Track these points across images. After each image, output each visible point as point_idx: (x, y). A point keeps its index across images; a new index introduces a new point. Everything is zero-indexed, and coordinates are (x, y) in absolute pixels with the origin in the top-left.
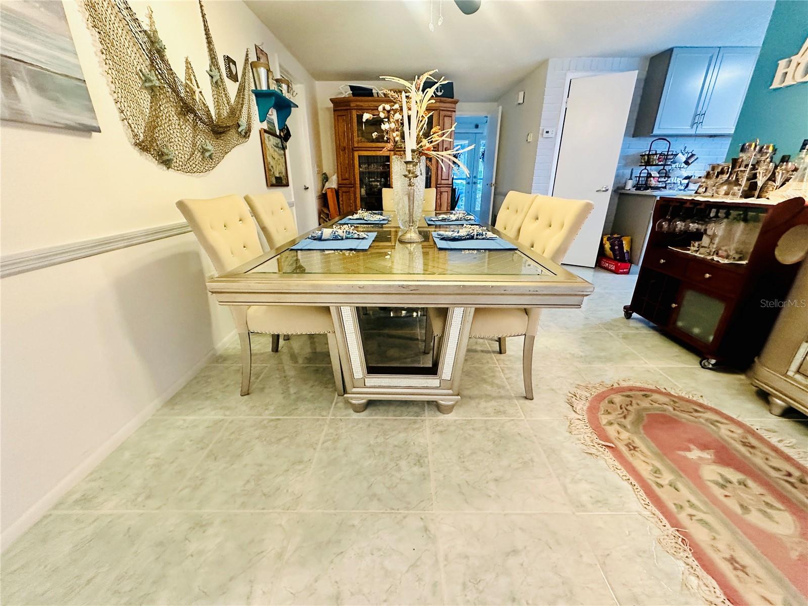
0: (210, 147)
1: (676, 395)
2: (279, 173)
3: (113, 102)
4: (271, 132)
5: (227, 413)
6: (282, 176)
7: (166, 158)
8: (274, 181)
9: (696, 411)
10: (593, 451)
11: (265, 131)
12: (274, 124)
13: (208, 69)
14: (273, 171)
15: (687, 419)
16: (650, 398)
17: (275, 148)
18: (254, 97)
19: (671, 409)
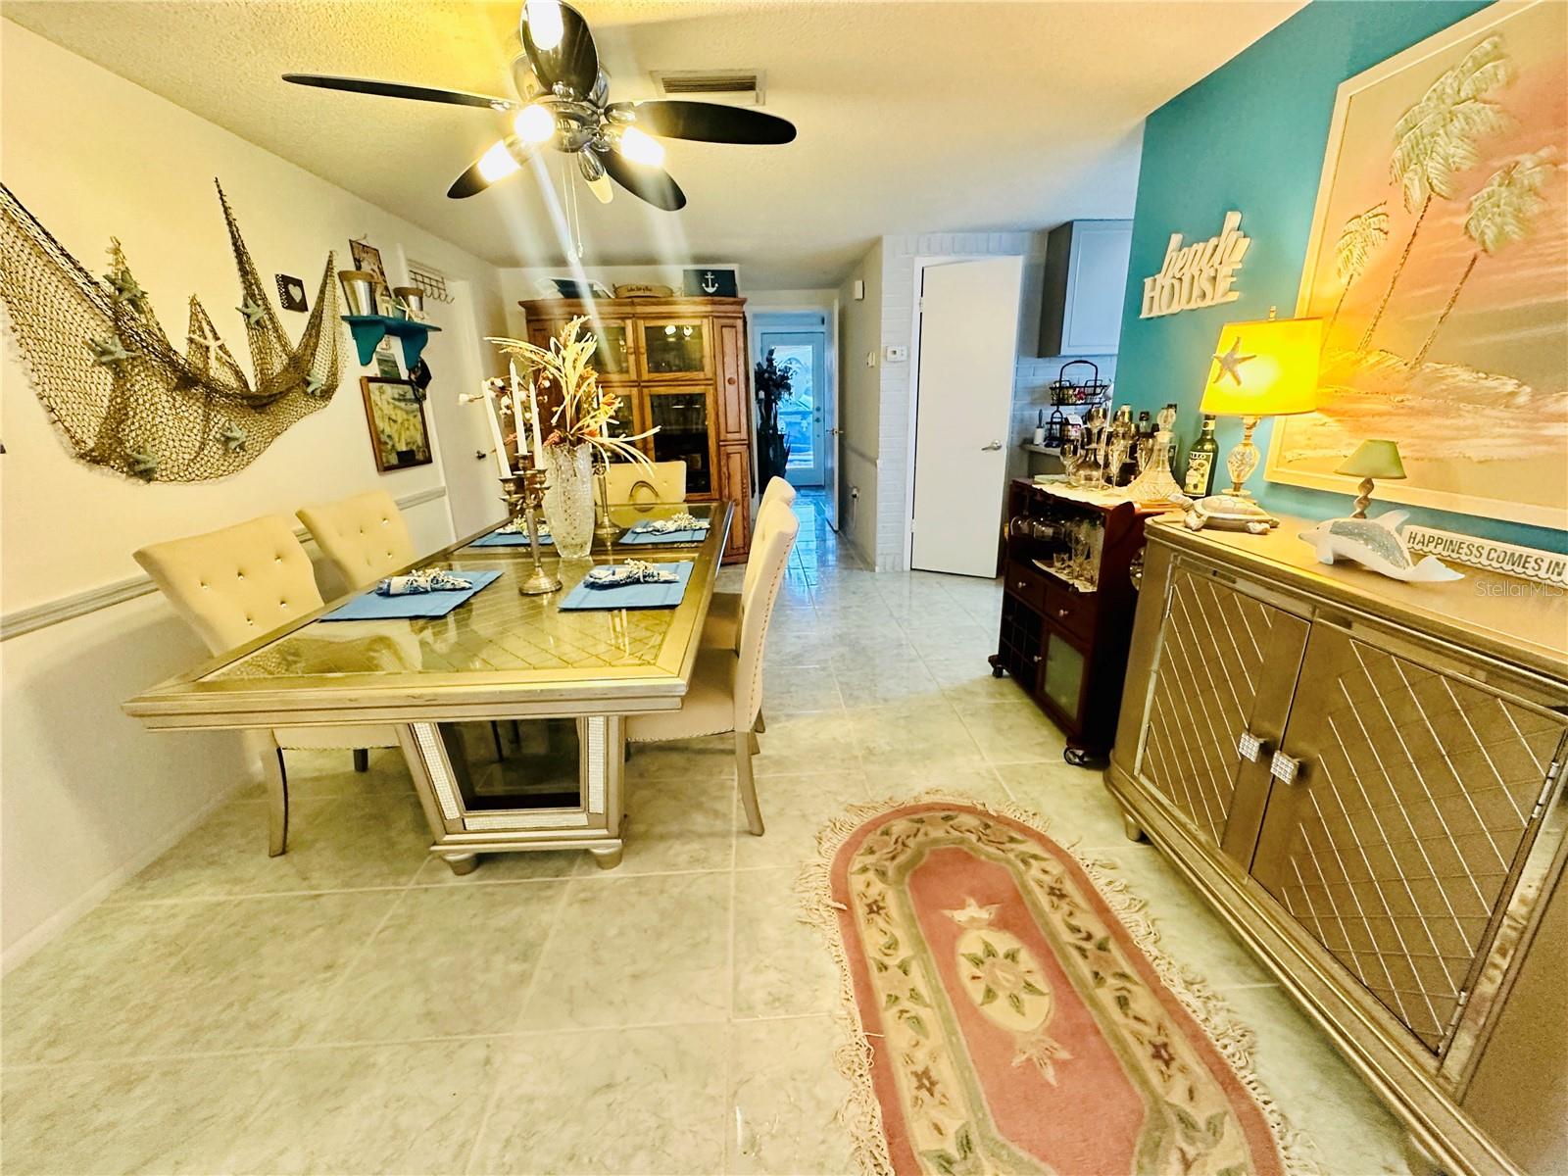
0: (237, 434)
1: (995, 814)
2: (407, 444)
3: (36, 399)
4: (389, 378)
5: (237, 889)
6: (414, 448)
7: (142, 467)
8: (394, 460)
9: (1012, 840)
10: (815, 918)
11: (371, 380)
12: (395, 362)
13: (240, 305)
14: (390, 443)
15: (988, 855)
16: (951, 823)
17: (397, 403)
18: (346, 328)
19: (973, 838)
